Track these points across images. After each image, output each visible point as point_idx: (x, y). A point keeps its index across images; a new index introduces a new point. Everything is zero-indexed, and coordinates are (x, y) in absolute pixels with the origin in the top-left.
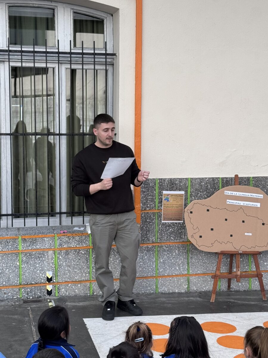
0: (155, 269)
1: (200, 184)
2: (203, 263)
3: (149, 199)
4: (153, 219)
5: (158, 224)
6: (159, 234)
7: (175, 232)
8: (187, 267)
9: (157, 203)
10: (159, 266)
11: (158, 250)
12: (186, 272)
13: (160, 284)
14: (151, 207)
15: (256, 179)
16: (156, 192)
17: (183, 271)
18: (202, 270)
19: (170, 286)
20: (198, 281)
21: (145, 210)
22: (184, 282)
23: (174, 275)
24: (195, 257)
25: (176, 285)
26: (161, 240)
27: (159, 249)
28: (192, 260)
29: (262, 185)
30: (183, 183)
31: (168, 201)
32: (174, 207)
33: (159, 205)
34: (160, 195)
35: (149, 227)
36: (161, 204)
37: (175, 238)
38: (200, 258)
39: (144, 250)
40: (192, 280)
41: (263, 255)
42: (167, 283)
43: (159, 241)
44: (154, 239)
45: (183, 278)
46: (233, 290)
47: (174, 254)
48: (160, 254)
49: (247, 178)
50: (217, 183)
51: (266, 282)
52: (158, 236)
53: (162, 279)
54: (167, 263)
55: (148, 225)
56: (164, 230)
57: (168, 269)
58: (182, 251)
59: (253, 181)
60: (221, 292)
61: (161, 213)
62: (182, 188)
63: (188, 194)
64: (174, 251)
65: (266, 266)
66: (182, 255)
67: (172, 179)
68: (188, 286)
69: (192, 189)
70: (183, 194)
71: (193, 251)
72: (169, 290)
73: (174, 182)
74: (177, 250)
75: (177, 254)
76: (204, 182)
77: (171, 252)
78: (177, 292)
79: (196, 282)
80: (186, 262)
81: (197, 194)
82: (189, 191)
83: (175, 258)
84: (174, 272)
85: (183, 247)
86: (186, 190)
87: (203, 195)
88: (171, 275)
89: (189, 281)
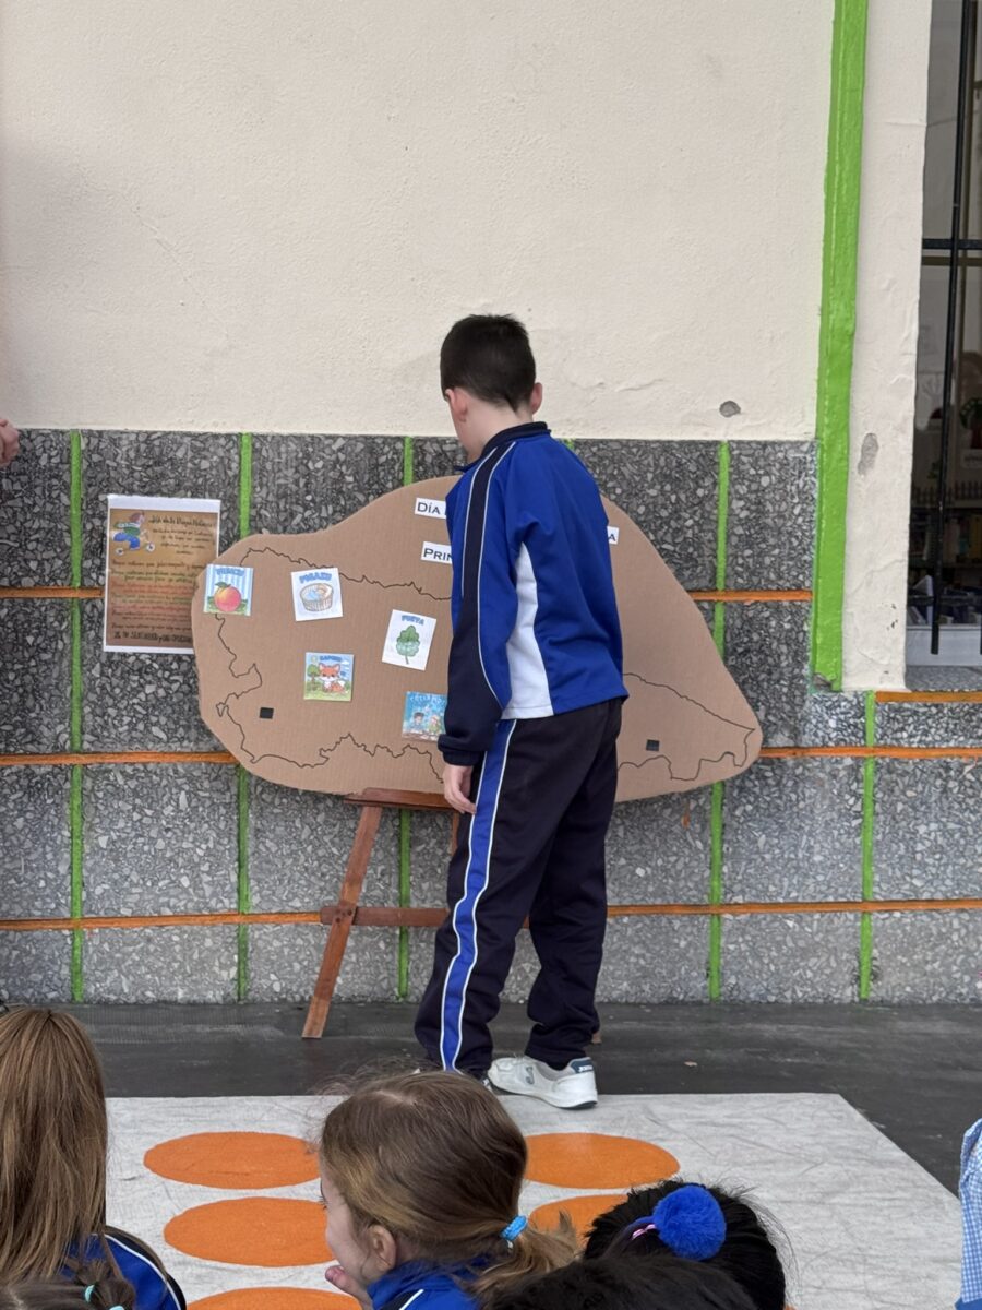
0: (67, 883)
1: (302, 469)
2: (319, 858)
3: (37, 531)
4: (58, 635)
5: (82, 658)
6: (87, 710)
7: (175, 700)
8: (234, 878)
9: (76, 554)
10: (91, 870)
11: (83, 789)
12: (229, 904)
13: (95, 958)
14: (47, 572)
15: (594, 449)
16: (69, 497)
17: (214, 894)
18: (312, 896)
19: (144, 969)
20: (292, 947)
21: (12, 586)
23: (169, 916)
24: (279, 830)
25: (176, 965)
26: (98, 741)
27: (89, 784)
28: (263, 843)
29: (625, 484)
30: (215, 458)
31: (135, 544)
32: (166, 577)
33: (88, 564)
34: (94, 516)
35: (34, 671)
36: (98, 562)
37: (176, 731)
38: (303, 837)
39: (11, 786)
40: (260, 944)
41: (626, 829)
42: (130, 954)
43: (92, 743)
44: (65, 731)
45: (218, 929)
47: (169, 811)
48: (93, 811)
50: (391, 463)
51: (642, 962)
52: (83, 717)
53: (107, 931)
54: (129, 855)
55: (33, 663)
56: (117, 691)
57: (133, 885)
58: (210, 798)
60: (410, 1003)
61: (99, 604)
62: (206, 480)
63: (239, 513)
64: (168, 795)
65: (645, 883)
66: (208, 816)
67: (154, 436)
68: (242, 973)
69: (258, 489)
70: (216, 514)
71: (269, 800)
72: (143, 989)
73: (164, 452)
74: (183, 793)
75: (181, 811)
76: (323, 458)
77: (150, 801)
78: (182, 999)
79: (282, 952)
80: (229, 850)
81: (290, 519)
82: (245, 498)
83: (175, 833)
84: (166, 899)
85: (216, 779)
86: (229, 493)
87: (317, 521)
88: (151, 917)
89: (247, 949)
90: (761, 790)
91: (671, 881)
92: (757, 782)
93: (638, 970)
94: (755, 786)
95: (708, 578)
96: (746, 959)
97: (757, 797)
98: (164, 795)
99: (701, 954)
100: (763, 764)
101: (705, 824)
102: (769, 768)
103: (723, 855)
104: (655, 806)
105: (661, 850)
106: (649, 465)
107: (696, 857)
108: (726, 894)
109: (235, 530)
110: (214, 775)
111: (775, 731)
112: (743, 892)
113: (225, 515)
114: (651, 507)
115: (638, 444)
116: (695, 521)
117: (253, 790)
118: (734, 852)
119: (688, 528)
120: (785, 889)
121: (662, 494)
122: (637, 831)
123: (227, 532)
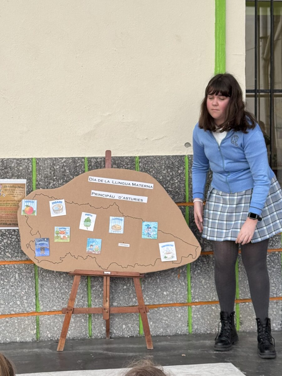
1: (52, 168)
2: (62, 293)
7: (13, 244)
8: (34, 301)
12: (33, 309)
15: (145, 159)
17: (28, 306)
18: (60, 305)
19: (6, 332)
20: (54, 322)
22: (30, 324)
23: (14, 314)
24: (49, 285)
25: (16, 330)
28: (44, 289)
29: (155, 169)
30: (24, 166)
32: (10, 205)
37: (14, 254)
38: (56, 286)
40: (43, 322)
41: (160, 279)
45: (29, 318)
46: (113, 336)
47: (12, 280)
49: (130, 158)
50: (81, 166)
51: (167, 322)
58: (26, 275)
59: (140, 162)
60: (92, 339)
62: (21, 173)
63: (33, 183)
64: (12, 275)
65: (167, 296)
66: (25, 281)
67: (4, 160)
68: (38, 331)
69: (38, 175)
70: (25, 184)
71: (45, 275)
72: (6, 338)
73: (8, 165)
74: (17, 274)
75: (17, 280)
76: (59, 165)
77: (6, 277)
78: (18, 341)
79: (51, 324)
80: (32, 292)
81: (49, 184)
82: (34, 178)
83: (15, 287)
84: (12, 309)
85: (27, 269)
86: (29, 177)
87: (58, 185)
88: (8, 315)
89: (39, 324)
90: (203, 265)
91: (175, 296)
92: (201, 263)
93: (166, 325)
94: (201, 264)
95: (183, 198)
96: (200, 320)
97: (201, 268)
98: (11, 275)
99: (185, 319)
100: (203, 257)
101: (185, 277)
102: (205, 258)
103: (191, 287)
104: (169, 272)
105: (171, 286)
106: (163, 163)
107: (183, 288)
108: (193, 299)
109: (31, 189)
110: (27, 268)
111: (206, 246)
112: (198, 298)
113: (28, 185)
114: (164, 176)
115: (159, 157)
116: (178, 181)
117: (39, 272)
118: (195, 286)
119: (176, 183)
120: (211, 296)
121: (168, 173)
122: (163, 280)
123: (29, 190)
